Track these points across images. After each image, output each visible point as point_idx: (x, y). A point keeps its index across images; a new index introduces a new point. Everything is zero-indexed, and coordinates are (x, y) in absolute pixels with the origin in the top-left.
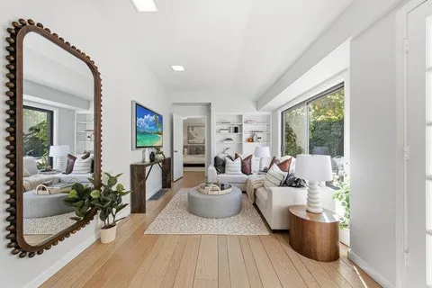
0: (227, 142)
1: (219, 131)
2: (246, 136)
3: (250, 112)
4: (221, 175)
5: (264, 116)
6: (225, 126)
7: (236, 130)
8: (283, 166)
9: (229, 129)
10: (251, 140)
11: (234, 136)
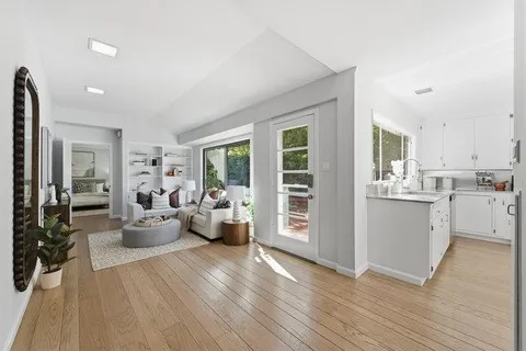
0: (144, 176)
1: (132, 163)
2: (165, 169)
3: (170, 145)
4: (148, 211)
5: (183, 150)
6: (140, 158)
7: (154, 163)
8: (213, 195)
9: (145, 161)
10: (171, 173)
11: (151, 169)
